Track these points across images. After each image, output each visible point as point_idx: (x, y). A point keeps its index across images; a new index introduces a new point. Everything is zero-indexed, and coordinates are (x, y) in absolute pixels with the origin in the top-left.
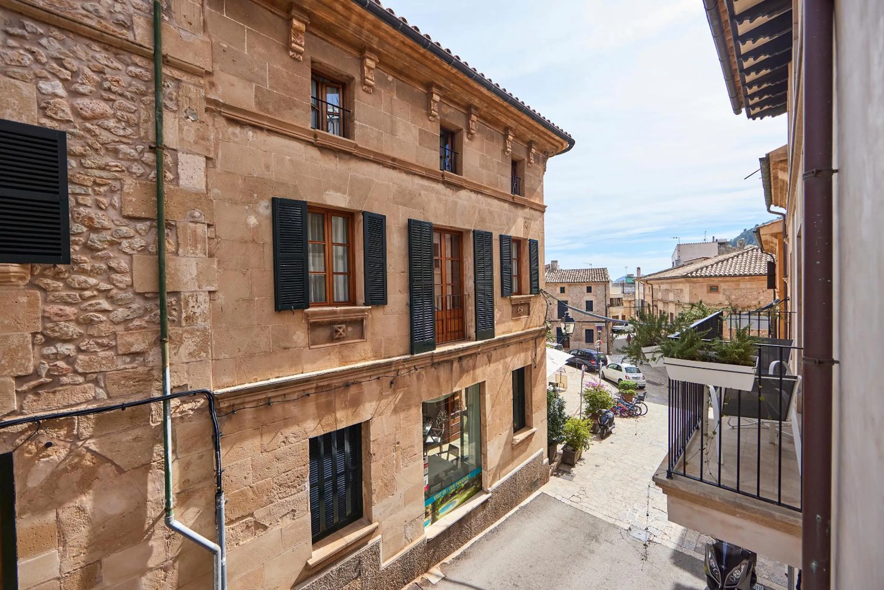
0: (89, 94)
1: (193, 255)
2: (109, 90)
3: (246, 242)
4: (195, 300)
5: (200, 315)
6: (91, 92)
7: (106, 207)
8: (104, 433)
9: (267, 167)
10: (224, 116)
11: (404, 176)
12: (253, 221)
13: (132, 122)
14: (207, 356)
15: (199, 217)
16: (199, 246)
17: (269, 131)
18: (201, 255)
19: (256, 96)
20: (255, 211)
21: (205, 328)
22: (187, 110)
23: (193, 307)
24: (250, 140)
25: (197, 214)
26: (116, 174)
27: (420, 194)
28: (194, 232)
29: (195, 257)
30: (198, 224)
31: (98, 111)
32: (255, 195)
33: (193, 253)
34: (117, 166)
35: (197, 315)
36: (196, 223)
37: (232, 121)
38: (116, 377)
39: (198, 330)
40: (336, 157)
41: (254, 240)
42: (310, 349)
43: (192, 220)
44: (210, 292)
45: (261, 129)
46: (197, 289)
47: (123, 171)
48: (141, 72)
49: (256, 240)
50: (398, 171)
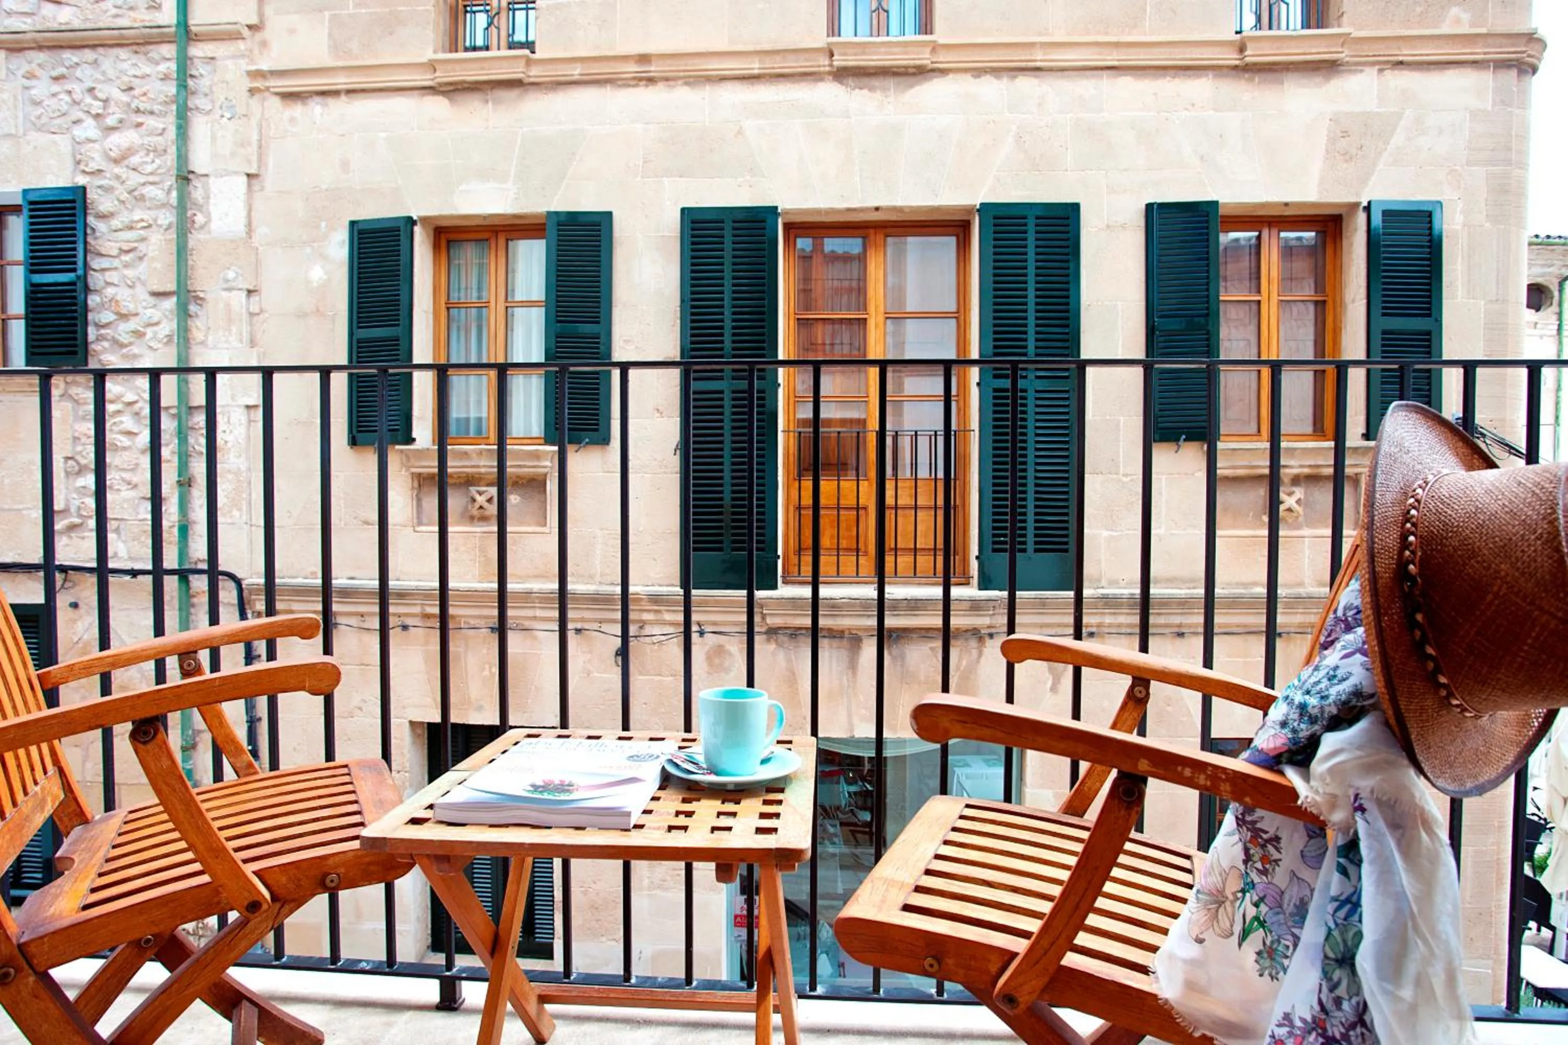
0: (120, 125)
1: (225, 346)
2: (138, 111)
3: (305, 315)
4: (226, 420)
5: (233, 446)
6: (121, 122)
7: (134, 283)
8: (125, 606)
9: (345, 165)
10: (277, 94)
11: (683, 94)
12: (317, 273)
13: (160, 148)
14: (241, 516)
15: (235, 279)
16: (234, 329)
17: (349, 92)
18: (236, 344)
19: (330, 35)
20: (321, 255)
21: (239, 469)
22: (223, 103)
23: (224, 432)
24: (318, 122)
25: (231, 275)
26: (142, 232)
27: (740, 132)
28: (228, 305)
29: (228, 349)
30: (234, 292)
31: (125, 144)
32: (323, 224)
33: (227, 342)
34: (142, 220)
35: (229, 445)
36: (229, 289)
37: (289, 97)
38: (136, 530)
39: (229, 471)
40: (487, 102)
41: (318, 310)
42: (415, 531)
43: (225, 286)
44: (248, 407)
45: (336, 93)
46: (230, 402)
47: (150, 226)
48: (168, 68)
49: (322, 309)
50: (661, 85)
